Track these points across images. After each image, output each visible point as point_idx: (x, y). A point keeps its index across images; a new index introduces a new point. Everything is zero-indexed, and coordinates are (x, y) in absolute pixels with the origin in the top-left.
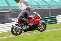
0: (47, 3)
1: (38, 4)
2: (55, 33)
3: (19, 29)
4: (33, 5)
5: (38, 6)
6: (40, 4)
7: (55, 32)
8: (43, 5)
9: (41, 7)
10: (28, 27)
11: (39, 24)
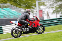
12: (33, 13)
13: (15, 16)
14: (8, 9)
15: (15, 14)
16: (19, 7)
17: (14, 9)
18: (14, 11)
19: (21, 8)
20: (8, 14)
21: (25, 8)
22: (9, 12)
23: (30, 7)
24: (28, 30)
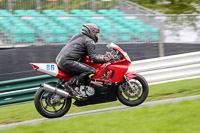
0: (63, 25)
1: (36, 28)
2: (91, 124)
3: (62, 97)
4: (18, 31)
5: (36, 35)
6: (40, 28)
7: (90, 121)
8: (51, 31)
9: (43, 38)
10: (91, 91)
11: (125, 81)
12: (193, 24)
13: (136, 35)
14: (113, 12)
15: (135, 31)
16: (150, 7)
17: (133, 11)
18: (133, 18)
19: (154, 8)
20: (112, 27)
21: (167, 9)
22: (117, 21)
23: (185, 6)
24: (90, 94)
